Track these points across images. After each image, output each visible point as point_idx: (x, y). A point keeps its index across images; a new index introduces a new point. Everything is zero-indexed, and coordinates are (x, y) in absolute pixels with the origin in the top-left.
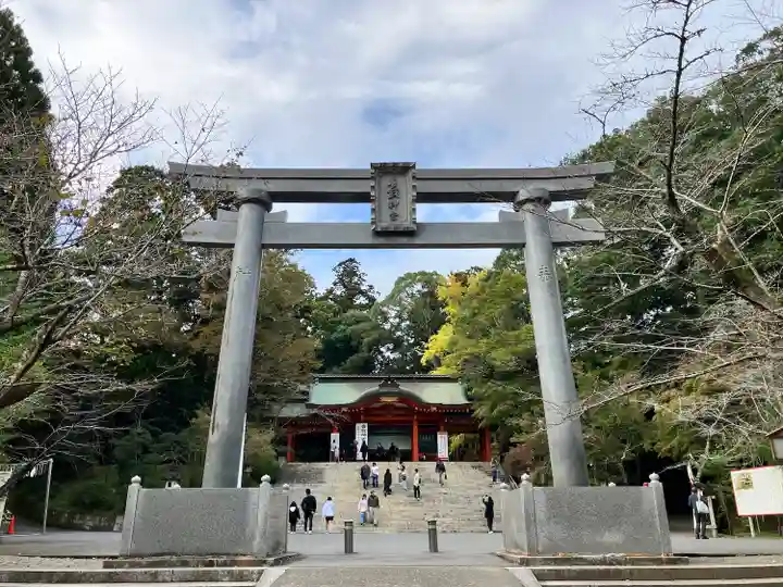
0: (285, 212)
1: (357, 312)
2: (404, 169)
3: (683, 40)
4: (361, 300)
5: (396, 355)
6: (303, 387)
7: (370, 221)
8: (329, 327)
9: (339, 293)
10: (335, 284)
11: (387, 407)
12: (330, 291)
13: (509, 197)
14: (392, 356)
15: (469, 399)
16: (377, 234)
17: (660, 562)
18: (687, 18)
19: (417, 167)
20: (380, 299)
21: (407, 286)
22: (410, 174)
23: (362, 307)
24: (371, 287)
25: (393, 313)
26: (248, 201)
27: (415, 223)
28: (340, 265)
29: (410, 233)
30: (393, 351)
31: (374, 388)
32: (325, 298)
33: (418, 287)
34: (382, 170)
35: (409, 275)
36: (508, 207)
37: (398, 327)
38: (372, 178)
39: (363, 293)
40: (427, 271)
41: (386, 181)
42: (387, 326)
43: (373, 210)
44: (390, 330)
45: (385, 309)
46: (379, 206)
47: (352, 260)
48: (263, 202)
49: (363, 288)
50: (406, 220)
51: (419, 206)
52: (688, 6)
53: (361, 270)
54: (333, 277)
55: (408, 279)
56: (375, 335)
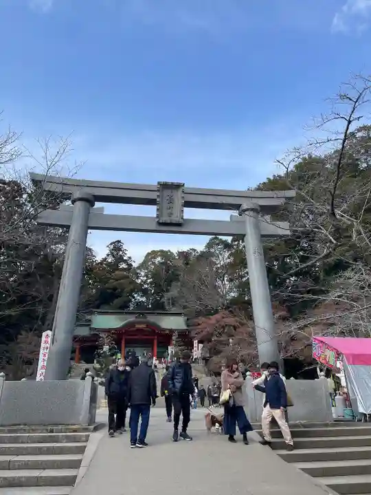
0: (103, 208)
1: (121, 273)
2: (178, 186)
3: (350, 122)
4: (123, 266)
5: (144, 299)
6: (89, 317)
7: (155, 216)
8: (103, 281)
9: (110, 261)
10: (108, 255)
11: (139, 330)
12: (105, 259)
13: (237, 207)
14: (141, 299)
15: (188, 326)
16: (160, 224)
17: (327, 425)
18: (354, 109)
19: (185, 186)
20: (135, 265)
21: (152, 258)
22: (181, 190)
23: (124, 269)
24: (130, 258)
25: (143, 274)
26: (80, 199)
27: (182, 218)
28: (111, 244)
29: (179, 225)
30: (142, 296)
31: (131, 319)
32: (101, 263)
33: (159, 259)
34: (165, 186)
35: (153, 252)
36: (235, 213)
37: (145, 282)
38: (158, 191)
39: (125, 261)
40: (165, 250)
41: (167, 192)
42: (139, 281)
43: (158, 210)
44: (140, 284)
45: (139, 271)
46: (162, 207)
47: (119, 242)
48: (90, 201)
49: (125, 258)
50: (177, 217)
51: (185, 209)
52: (356, 102)
53: (124, 247)
54: (107, 252)
55: (153, 254)
56: (132, 287)
